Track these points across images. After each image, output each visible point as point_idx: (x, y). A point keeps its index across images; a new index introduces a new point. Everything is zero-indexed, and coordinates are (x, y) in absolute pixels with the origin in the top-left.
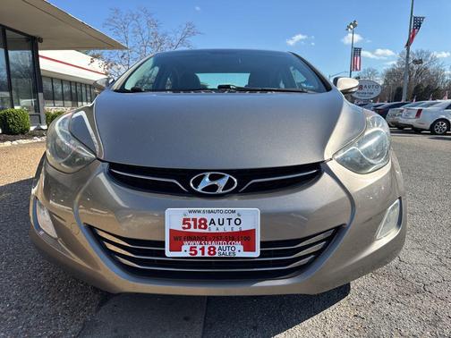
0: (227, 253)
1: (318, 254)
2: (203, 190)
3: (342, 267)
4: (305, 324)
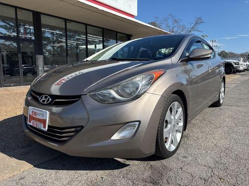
0: (40, 127)
2: (42, 101)
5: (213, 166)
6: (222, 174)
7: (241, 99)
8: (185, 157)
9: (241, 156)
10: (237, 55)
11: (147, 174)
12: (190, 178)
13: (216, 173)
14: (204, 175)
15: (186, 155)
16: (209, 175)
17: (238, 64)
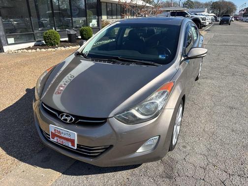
0: (67, 145)
1: (102, 153)
2: (63, 119)
3: (119, 159)
4: (105, 174)
5: (207, 154)
6: (214, 161)
7: (212, 68)
8: (184, 147)
9: (225, 140)
10: (201, 4)
11: (161, 169)
12: (193, 168)
13: (210, 161)
14: (203, 165)
15: (184, 144)
16: (206, 163)
17: (205, 20)
